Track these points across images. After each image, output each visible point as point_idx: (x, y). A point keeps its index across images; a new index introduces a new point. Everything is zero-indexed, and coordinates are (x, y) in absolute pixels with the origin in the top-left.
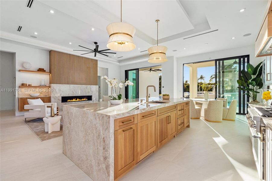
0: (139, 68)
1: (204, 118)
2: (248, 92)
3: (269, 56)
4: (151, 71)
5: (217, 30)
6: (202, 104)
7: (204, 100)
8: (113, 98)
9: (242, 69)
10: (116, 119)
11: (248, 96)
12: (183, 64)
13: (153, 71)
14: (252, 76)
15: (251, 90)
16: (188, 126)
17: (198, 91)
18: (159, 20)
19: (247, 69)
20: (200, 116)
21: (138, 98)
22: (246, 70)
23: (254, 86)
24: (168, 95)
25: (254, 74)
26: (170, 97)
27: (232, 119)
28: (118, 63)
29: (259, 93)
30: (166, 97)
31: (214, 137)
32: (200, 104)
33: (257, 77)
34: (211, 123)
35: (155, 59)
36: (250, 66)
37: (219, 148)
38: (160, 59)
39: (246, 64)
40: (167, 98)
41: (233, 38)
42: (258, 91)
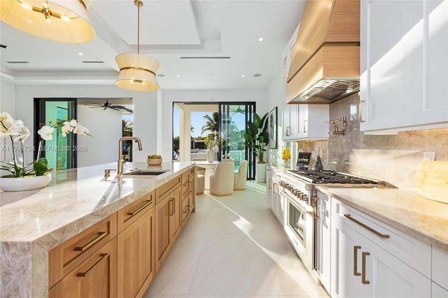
0: (77, 98)
1: (209, 192)
2: (254, 150)
3: (298, 105)
4: (108, 109)
5: (229, 58)
6: (205, 169)
7: (207, 162)
8: (13, 170)
9: (248, 120)
10: (56, 245)
11: (255, 155)
12: (173, 103)
13: (112, 107)
14: (259, 129)
15: (258, 147)
16: (194, 211)
17: (192, 148)
18: (142, 3)
19: (254, 121)
20: (204, 189)
21: (76, 166)
22: (252, 121)
23: (261, 142)
24: (159, 158)
25: (261, 127)
26: (163, 162)
27: (242, 188)
28: (11, 77)
29: (265, 150)
30: (155, 161)
31: (233, 221)
32: (203, 170)
33: (263, 130)
34: (221, 197)
35: (132, 81)
36: (256, 116)
37: (246, 236)
38: (143, 83)
39: (252, 113)
40: (158, 163)
41: (243, 76)
42: (265, 148)
